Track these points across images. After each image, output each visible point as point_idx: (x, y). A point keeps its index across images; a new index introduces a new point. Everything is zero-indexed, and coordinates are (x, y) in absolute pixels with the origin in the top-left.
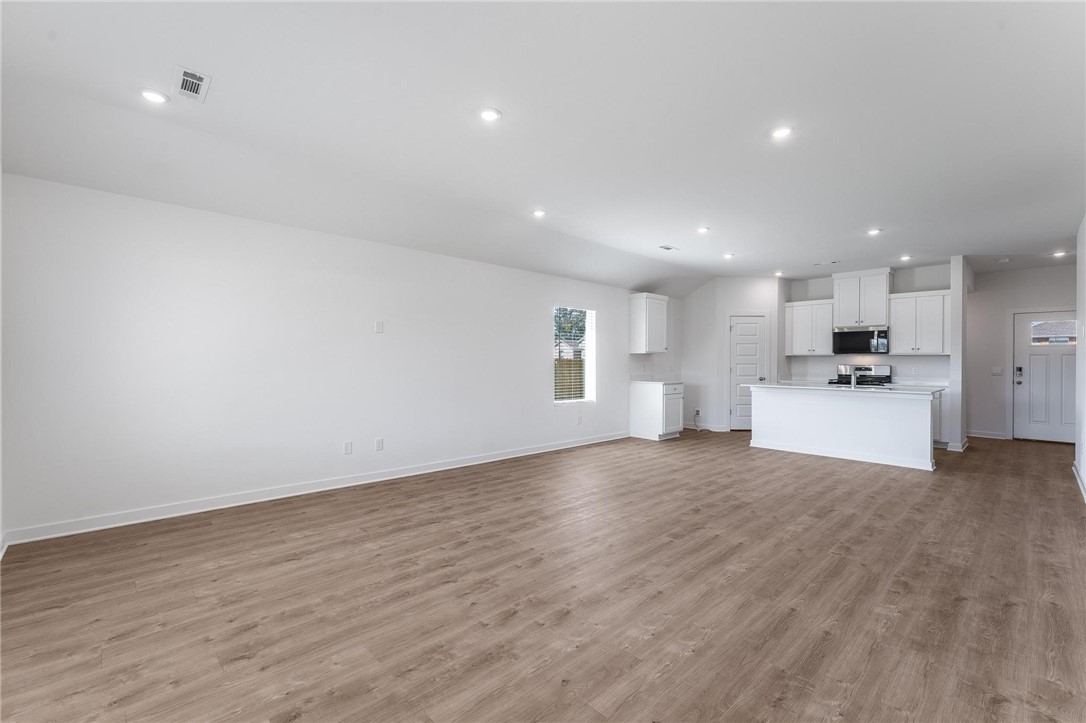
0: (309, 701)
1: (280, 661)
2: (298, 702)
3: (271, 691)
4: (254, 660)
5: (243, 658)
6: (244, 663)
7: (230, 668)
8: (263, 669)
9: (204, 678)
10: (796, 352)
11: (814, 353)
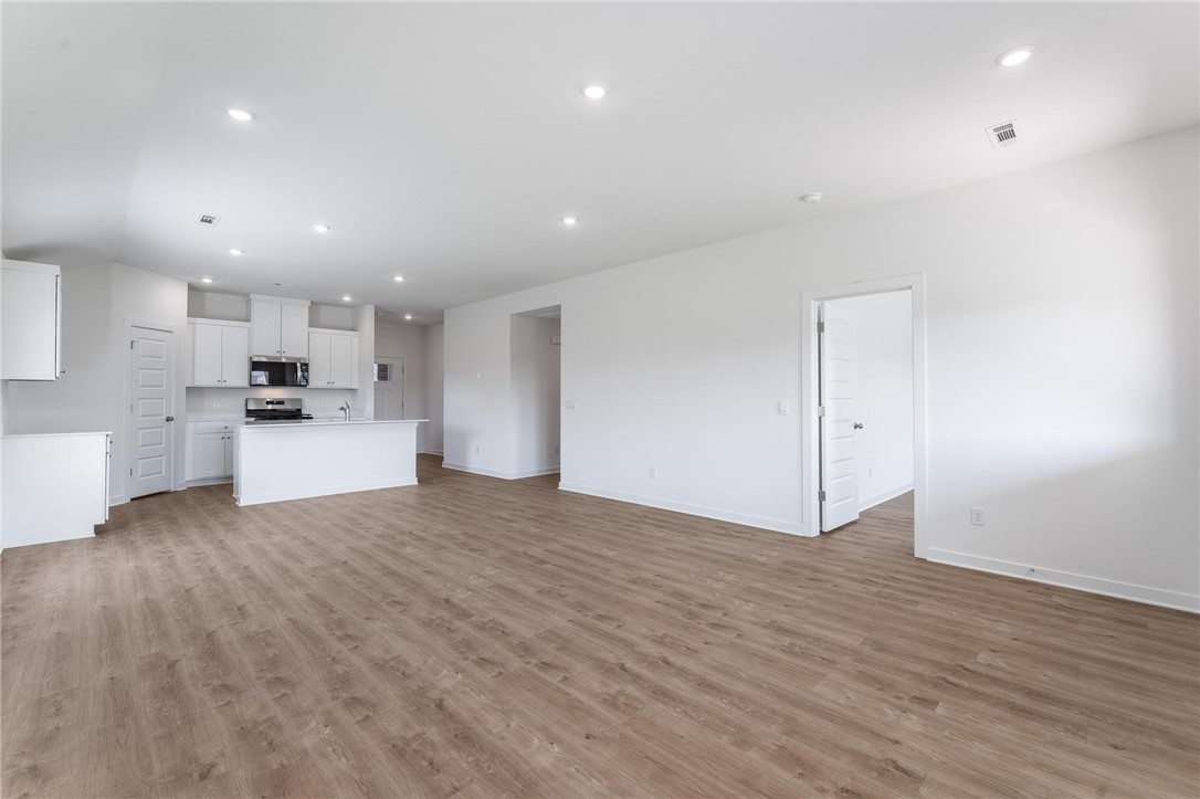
0: (899, 698)
1: (876, 735)
2: (905, 703)
3: (913, 723)
4: (894, 756)
5: (898, 768)
6: (903, 762)
7: (919, 769)
8: (897, 742)
9: (949, 783)
10: (199, 383)
11: (224, 385)
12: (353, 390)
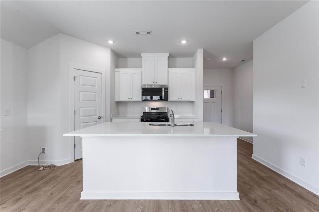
10: (122, 99)
11: (131, 100)
12: (193, 102)
